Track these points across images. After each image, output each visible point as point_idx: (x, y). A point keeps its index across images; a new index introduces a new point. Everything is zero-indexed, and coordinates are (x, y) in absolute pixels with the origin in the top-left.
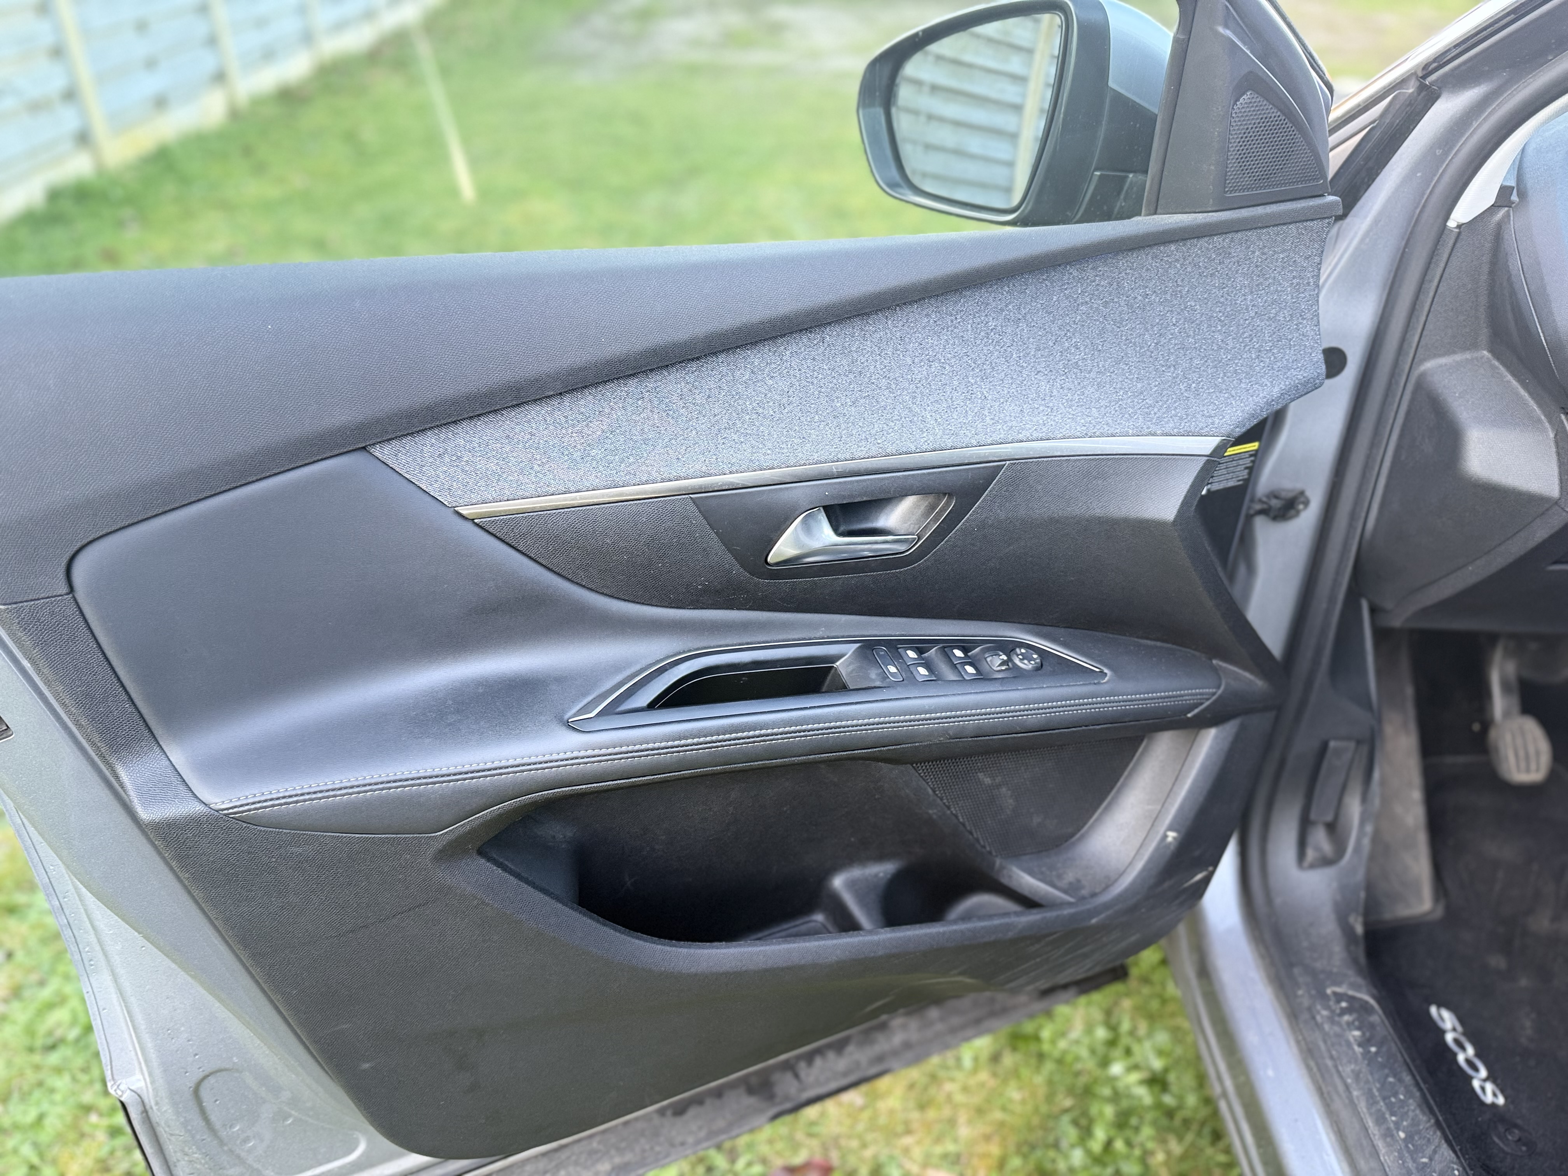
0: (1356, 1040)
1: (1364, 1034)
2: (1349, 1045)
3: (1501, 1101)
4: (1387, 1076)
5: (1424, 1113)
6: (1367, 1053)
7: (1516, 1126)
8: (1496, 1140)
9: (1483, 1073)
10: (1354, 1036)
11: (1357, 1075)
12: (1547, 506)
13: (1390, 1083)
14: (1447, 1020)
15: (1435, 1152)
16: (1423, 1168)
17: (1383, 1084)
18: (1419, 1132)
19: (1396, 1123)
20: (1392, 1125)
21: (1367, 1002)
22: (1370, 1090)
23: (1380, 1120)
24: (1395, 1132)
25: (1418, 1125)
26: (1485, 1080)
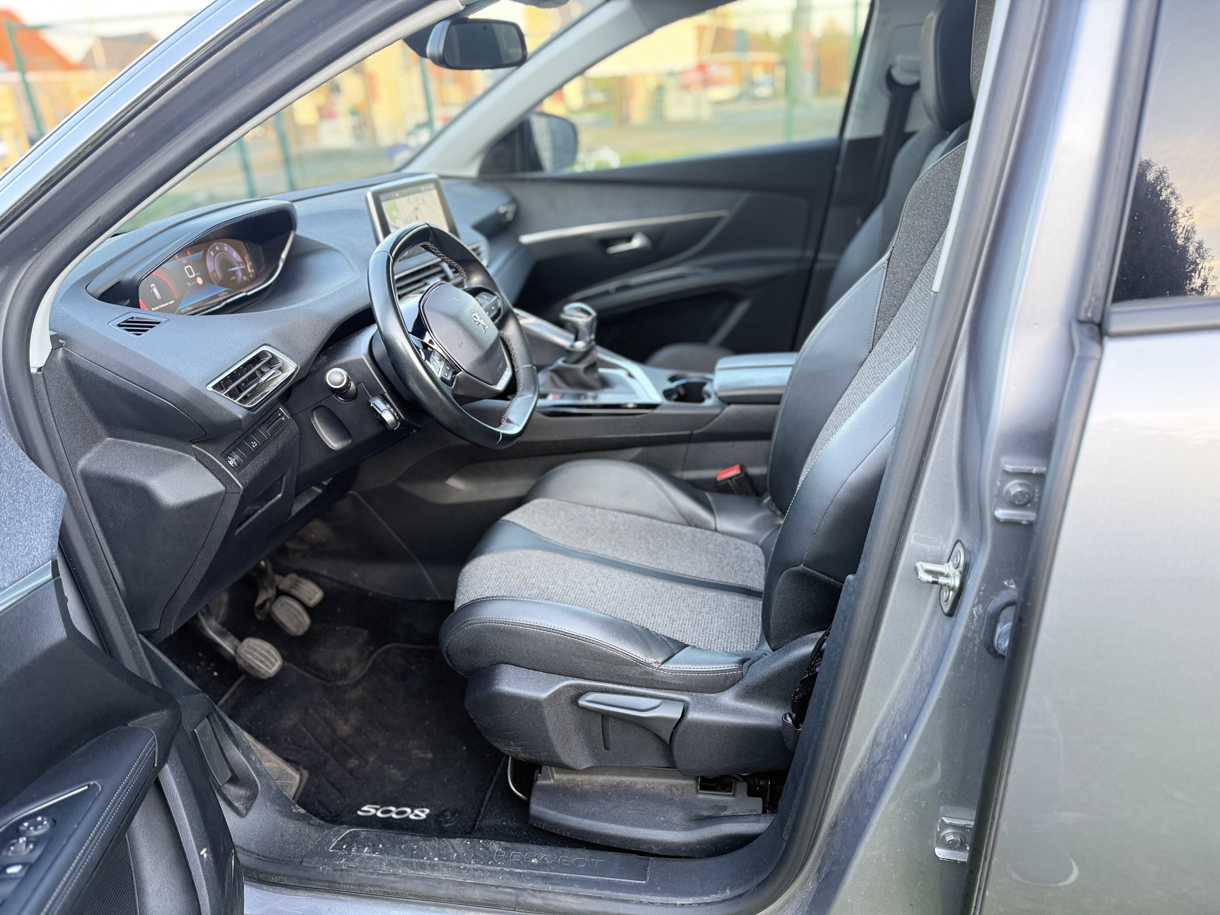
0: (370, 853)
1: (369, 846)
2: (370, 858)
3: (427, 811)
4: (400, 847)
5: (430, 841)
6: (381, 852)
7: (445, 811)
8: (447, 825)
9: (408, 810)
10: (366, 852)
11: (390, 864)
12: (222, 497)
13: (404, 847)
14: (369, 810)
15: (453, 847)
16: (459, 859)
17: (403, 852)
18: (439, 849)
19: (428, 859)
20: (428, 862)
21: (351, 833)
22: (403, 862)
23: (422, 867)
24: (433, 862)
25: (435, 847)
26: (412, 812)
